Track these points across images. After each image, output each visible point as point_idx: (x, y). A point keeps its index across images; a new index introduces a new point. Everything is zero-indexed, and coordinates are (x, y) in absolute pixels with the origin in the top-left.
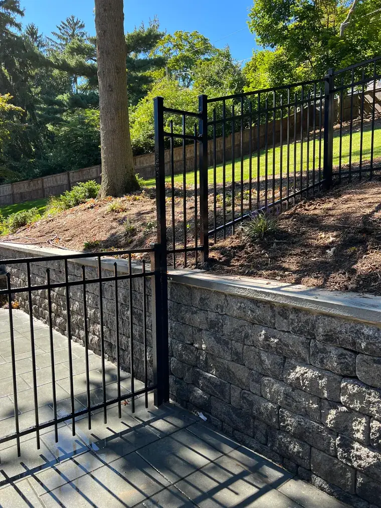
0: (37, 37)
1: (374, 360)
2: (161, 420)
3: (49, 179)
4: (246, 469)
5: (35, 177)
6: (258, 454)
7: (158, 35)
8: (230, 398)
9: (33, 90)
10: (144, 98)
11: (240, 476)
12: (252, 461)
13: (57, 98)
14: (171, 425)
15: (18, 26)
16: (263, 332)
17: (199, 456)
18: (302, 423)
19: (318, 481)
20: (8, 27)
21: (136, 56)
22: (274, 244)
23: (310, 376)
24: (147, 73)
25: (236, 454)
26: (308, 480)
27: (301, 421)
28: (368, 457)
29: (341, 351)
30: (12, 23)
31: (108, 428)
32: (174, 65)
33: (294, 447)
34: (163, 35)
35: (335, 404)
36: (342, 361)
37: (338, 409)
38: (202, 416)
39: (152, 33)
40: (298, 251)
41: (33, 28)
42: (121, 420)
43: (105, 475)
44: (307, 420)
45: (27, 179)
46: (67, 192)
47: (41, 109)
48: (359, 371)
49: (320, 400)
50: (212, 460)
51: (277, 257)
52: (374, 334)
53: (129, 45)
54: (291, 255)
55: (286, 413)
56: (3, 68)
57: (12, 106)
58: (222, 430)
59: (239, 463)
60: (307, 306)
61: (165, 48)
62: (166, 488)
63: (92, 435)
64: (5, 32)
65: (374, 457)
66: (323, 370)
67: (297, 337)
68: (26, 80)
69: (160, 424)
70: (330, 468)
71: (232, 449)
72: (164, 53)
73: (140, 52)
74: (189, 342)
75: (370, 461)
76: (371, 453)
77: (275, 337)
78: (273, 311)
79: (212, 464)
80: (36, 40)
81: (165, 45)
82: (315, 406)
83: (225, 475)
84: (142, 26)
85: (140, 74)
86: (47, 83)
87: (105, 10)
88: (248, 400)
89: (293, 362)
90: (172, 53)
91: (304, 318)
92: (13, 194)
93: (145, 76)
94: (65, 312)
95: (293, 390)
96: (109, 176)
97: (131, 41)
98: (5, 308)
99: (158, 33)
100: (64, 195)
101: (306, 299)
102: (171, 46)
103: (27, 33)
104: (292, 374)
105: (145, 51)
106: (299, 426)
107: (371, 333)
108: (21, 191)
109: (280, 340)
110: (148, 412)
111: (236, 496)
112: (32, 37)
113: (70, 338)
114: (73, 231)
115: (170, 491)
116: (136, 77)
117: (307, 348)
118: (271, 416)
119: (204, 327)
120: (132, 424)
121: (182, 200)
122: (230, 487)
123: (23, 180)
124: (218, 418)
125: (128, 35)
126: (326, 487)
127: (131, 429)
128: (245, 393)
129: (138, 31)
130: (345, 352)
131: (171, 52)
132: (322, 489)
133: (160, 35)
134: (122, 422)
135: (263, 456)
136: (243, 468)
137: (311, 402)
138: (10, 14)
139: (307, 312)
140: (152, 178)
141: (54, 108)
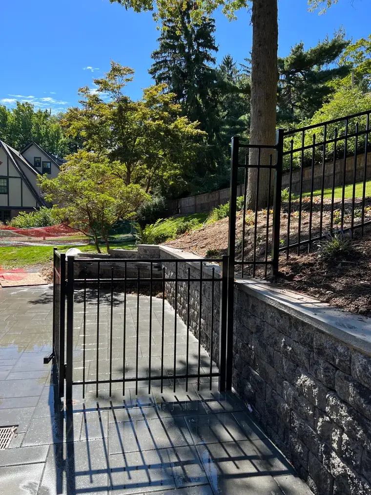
0: (231, 66)
1: (345, 377)
2: (217, 402)
3: (225, 192)
4: (259, 455)
5: (214, 190)
6: (277, 449)
7: (342, 44)
8: (266, 396)
9: (221, 113)
10: (318, 111)
11: (250, 458)
12: (268, 452)
13: (239, 119)
14: (221, 408)
15: (213, 60)
16: (283, 340)
17: (228, 434)
18: (303, 427)
19: (311, 481)
20: (205, 62)
21: (319, 69)
22: (340, 265)
23: (308, 384)
24: (329, 84)
25: (259, 443)
26: (305, 480)
27: (302, 425)
28: (339, 467)
29: (327, 365)
30: (209, 59)
31: (175, 396)
32: (366, 69)
33: (299, 448)
34: (348, 44)
35: (323, 413)
36: (327, 374)
37: (324, 418)
38: (250, 408)
39: (337, 44)
40: (355, 272)
41: (229, 58)
42: (187, 393)
43: (155, 424)
44: (306, 424)
45: (207, 192)
46: (222, 205)
47: (225, 130)
48: (337, 385)
49: (314, 408)
50: (236, 440)
51: (333, 277)
52: (344, 352)
53: (311, 59)
54: (347, 276)
55: (295, 416)
56: (198, 98)
57: (199, 131)
58: (260, 424)
59: (256, 449)
60: (306, 321)
61: (357, 53)
62: (189, 445)
63: (162, 397)
64: (202, 67)
65: (343, 467)
66: (316, 379)
67: (303, 348)
68: (216, 106)
69: (214, 405)
70: (318, 472)
71: (258, 438)
72: (355, 58)
73: (323, 64)
74: (246, 343)
75: (340, 470)
76: (341, 463)
77: (290, 346)
78: (290, 323)
79: (234, 443)
80: (230, 69)
81: (358, 50)
82: (311, 412)
83: (239, 452)
84: (326, 39)
85: (321, 86)
86: (237, 105)
87: (260, 45)
88: (274, 399)
89: (300, 369)
90: (365, 57)
91: (307, 331)
92: (195, 205)
93: (326, 87)
94: (187, 305)
95: (299, 396)
96: (252, 192)
97: (313, 55)
98: (157, 297)
99: (343, 42)
100: (218, 208)
101: (306, 315)
102: (363, 49)
103: (224, 63)
104: (299, 380)
105: (328, 62)
106: (300, 429)
107: (342, 351)
108: (202, 202)
109: (293, 349)
110: (211, 394)
111: (236, 469)
112: (228, 66)
113: (188, 328)
114: (209, 240)
115: (190, 448)
116: (317, 90)
117: (308, 359)
118: (286, 416)
119: (254, 330)
120: (193, 398)
121: (309, 214)
122: (237, 462)
123: (204, 193)
124: (258, 411)
125: (311, 50)
126: (315, 488)
127: (191, 401)
128: (273, 392)
129: (321, 44)
130: (330, 366)
131: (363, 56)
132: (312, 490)
133: (345, 44)
134: (187, 396)
135: (280, 451)
136: (257, 453)
137: (309, 408)
138: (207, 51)
139: (310, 326)
140: (319, 189)
141: (235, 128)
